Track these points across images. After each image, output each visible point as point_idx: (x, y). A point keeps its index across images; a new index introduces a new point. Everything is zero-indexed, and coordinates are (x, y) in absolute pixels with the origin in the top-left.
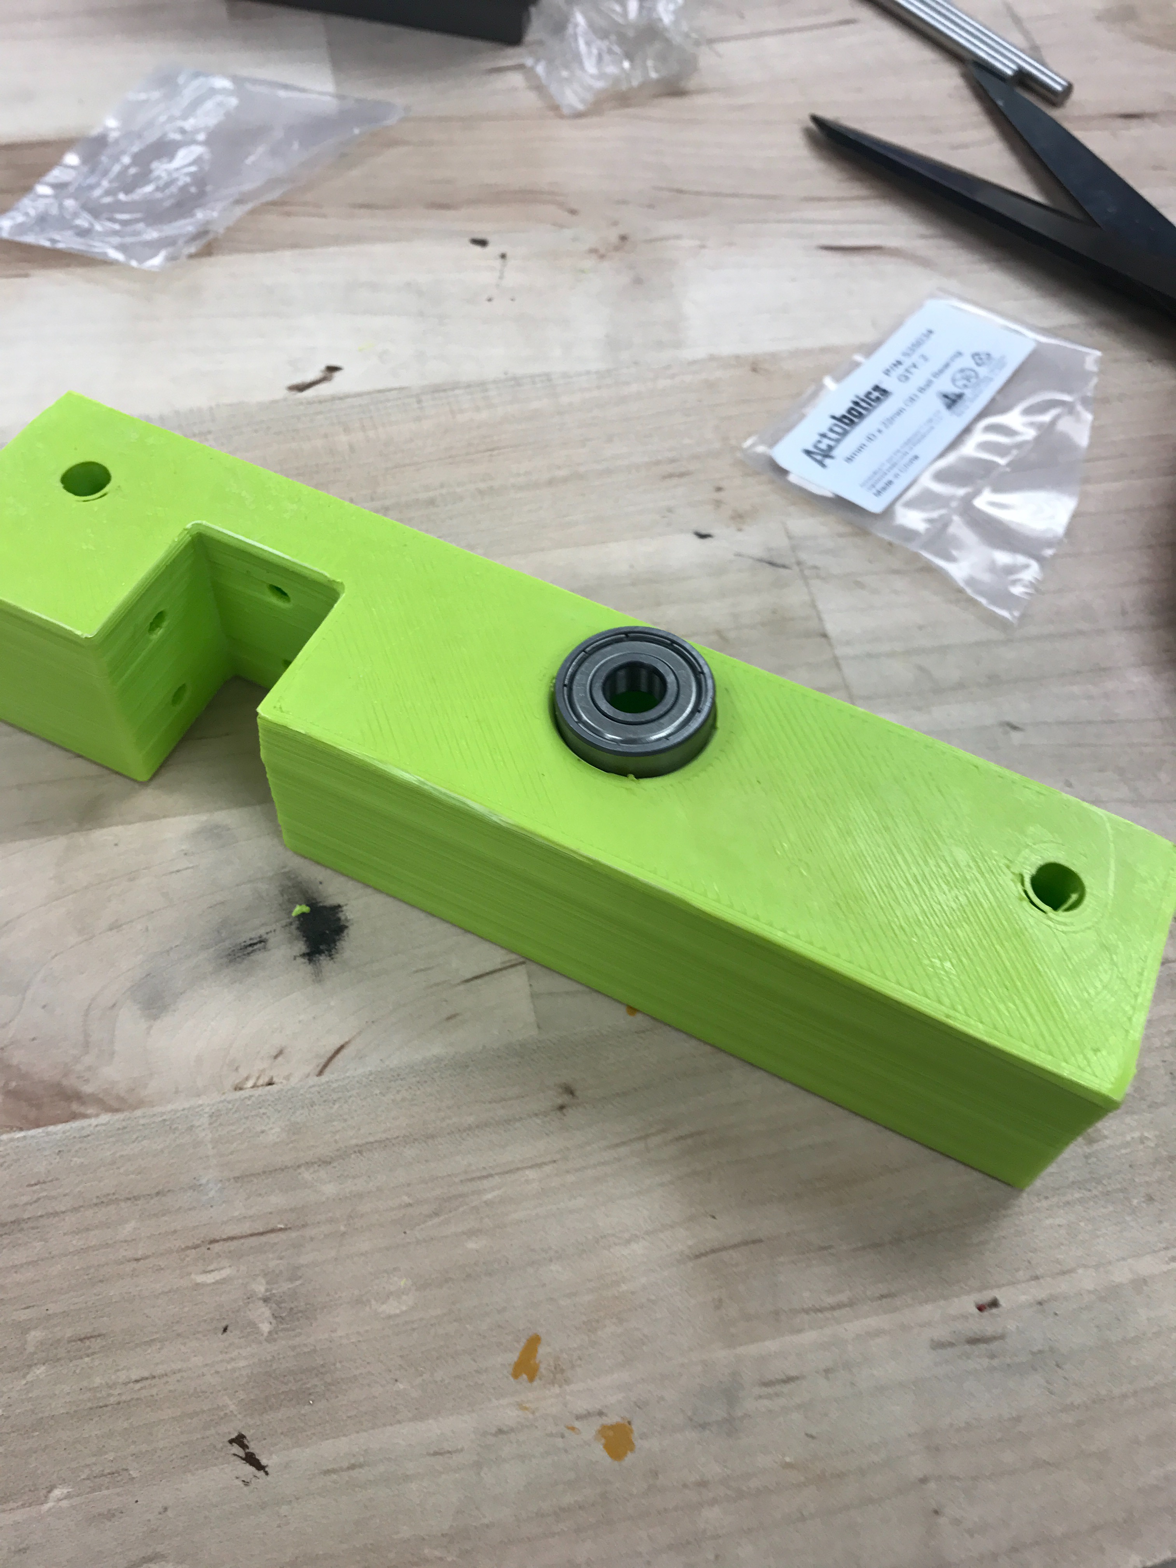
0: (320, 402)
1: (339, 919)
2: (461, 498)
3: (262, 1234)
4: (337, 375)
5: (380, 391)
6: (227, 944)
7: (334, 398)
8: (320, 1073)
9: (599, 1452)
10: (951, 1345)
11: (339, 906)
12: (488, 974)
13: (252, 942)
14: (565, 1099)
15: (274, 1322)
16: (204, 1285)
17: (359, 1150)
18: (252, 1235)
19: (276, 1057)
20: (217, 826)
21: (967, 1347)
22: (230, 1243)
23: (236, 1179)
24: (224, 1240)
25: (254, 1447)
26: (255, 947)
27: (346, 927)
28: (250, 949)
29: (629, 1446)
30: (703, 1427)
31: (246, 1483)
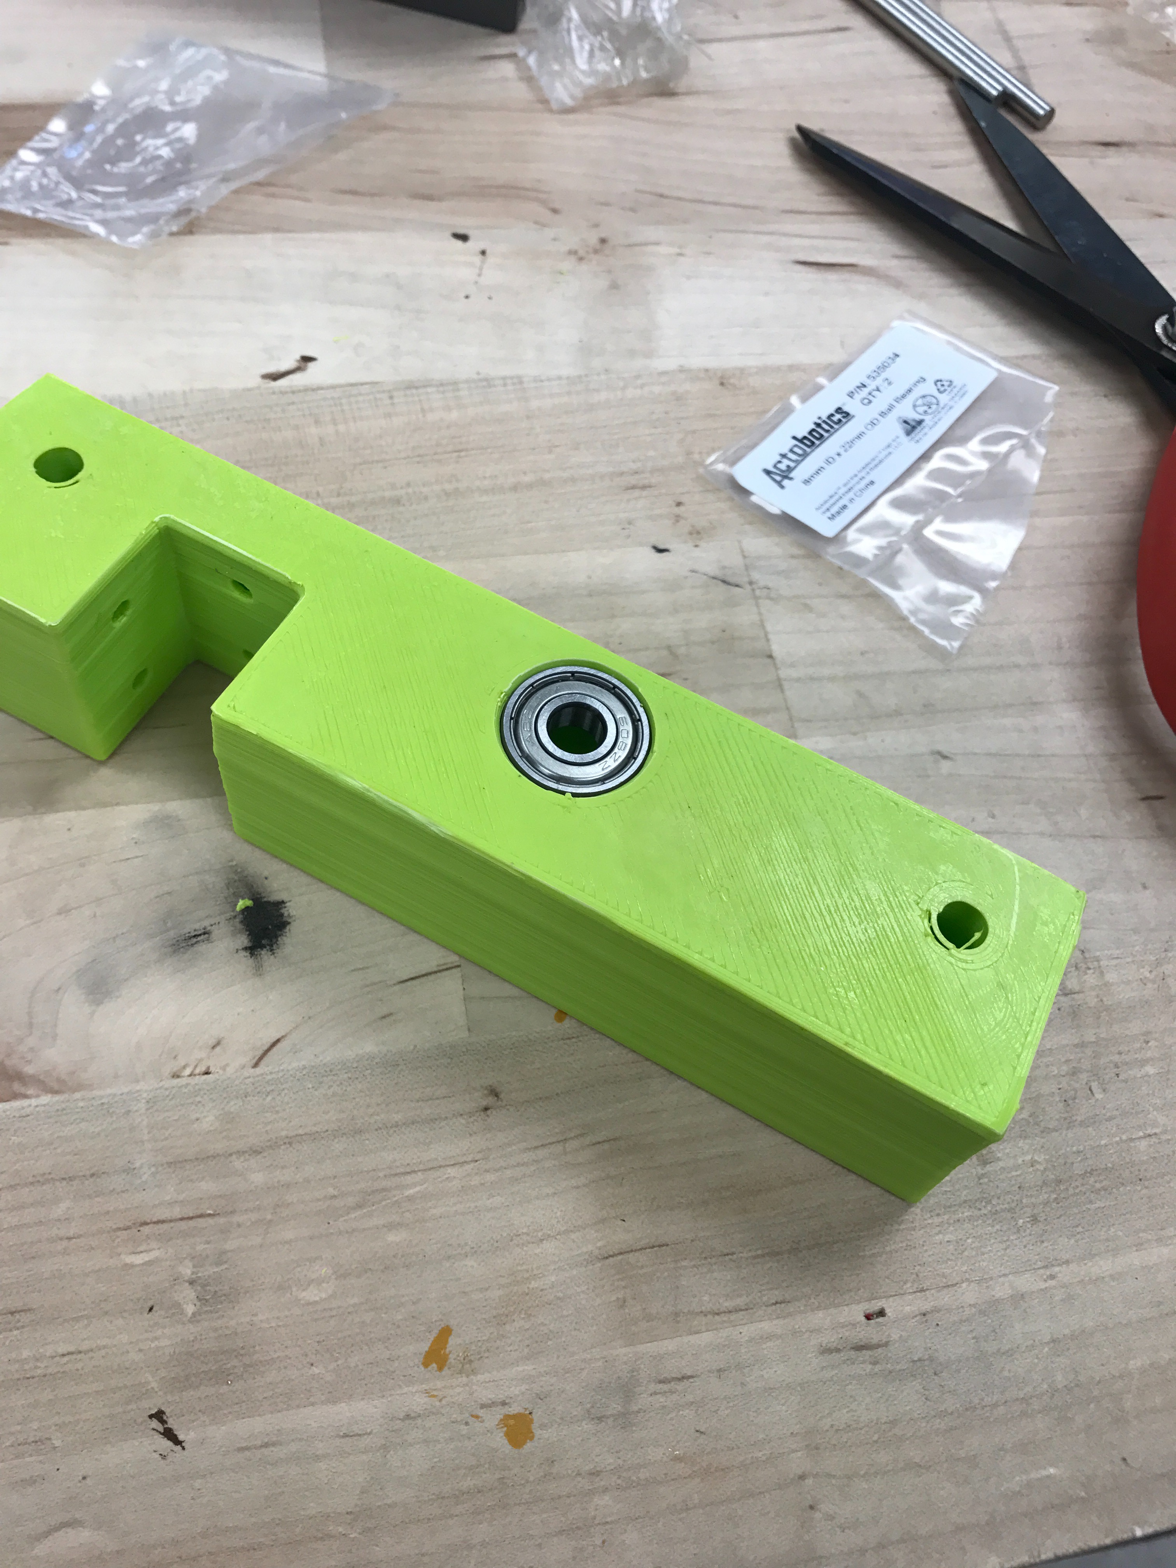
0: (293, 392)
1: (282, 915)
2: (426, 498)
3: (191, 1218)
4: (311, 365)
5: (352, 385)
6: (172, 933)
7: (307, 390)
8: (256, 1065)
9: (500, 1440)
10: (838, 1350)
11: (283, 902)
12: (423, 976)
13: (196, 933)
14: (491, 1100)
15: (198, 1304)
16: (132, 1266)
17: (289, 1141)
18: (182, 1219)
19: (214, 1047)
20: (168, 817)
21: (852, 1353)
22: (160, 1226)
23: (170, 1164)
24: (155, 1223)
25: (172, 1423)
26: (199, 938)
27: (289, 923)
28: (195, 940)
29: (529, 1435)
30: (600, 1419)
31: (163, 1457)
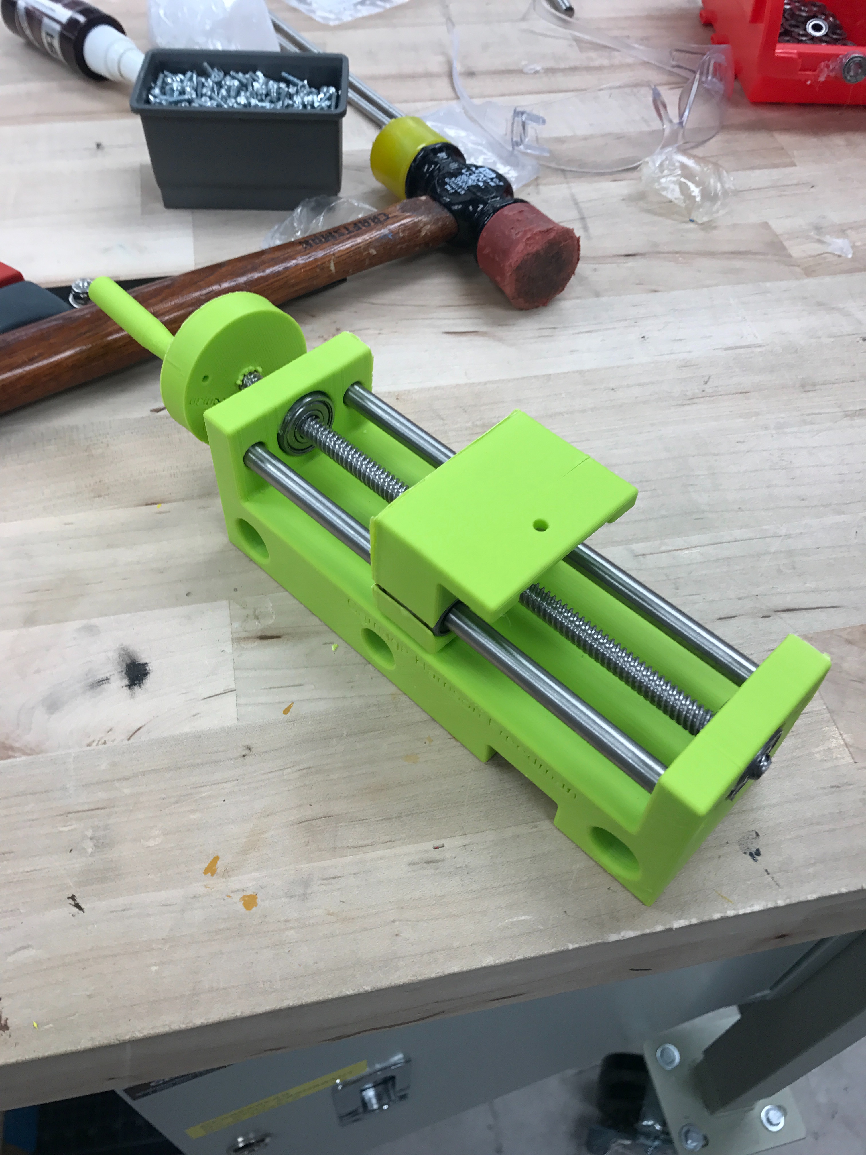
0: (167, 418)
1: (146, 670)
3: (92, 810)
6: (90, 680)
8: (129, 739)
9: (240, 907)
10: (418, 863)
11: (147, 663)
12: (216, 695)
13: (103, 680)
14: (247, 752)
15: (94, 848)
16: (63, 832)
17: (143, 774)
18: (88, 810)
19: (108, 732)
20: (91, 626)
21: (425, 865)
22: (77, 814)
23: (83, 786)
24: (75, 812)
25: (78, 901)
26: (104, 682)
27: (149, 673)
28: (101, 683)
29: (256, 905)
30: (291, 897)
31: (73, 915)
